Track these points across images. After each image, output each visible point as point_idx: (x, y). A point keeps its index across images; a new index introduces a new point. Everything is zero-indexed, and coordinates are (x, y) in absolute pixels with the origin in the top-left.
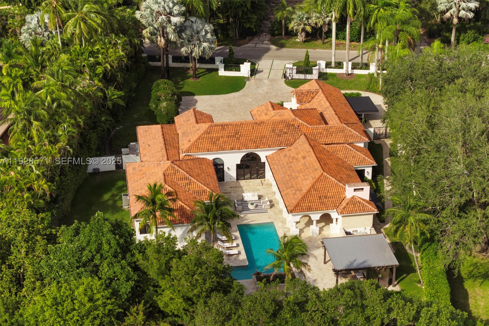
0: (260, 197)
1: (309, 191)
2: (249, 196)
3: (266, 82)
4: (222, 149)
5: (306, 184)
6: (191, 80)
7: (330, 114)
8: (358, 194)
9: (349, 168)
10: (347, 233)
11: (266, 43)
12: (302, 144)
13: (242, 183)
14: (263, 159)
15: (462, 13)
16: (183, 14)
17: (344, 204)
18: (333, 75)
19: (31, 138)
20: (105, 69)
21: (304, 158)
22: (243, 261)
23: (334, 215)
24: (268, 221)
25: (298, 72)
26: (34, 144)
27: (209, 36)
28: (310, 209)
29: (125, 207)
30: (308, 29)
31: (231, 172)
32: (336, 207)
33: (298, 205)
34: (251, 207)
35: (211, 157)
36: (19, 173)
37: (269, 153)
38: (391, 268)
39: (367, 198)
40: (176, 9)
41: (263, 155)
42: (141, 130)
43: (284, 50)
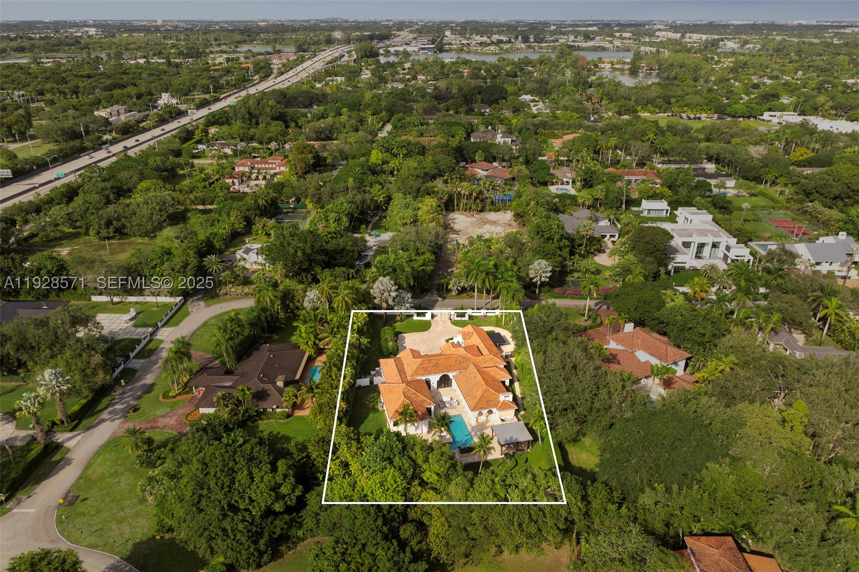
0: (451, 399)
1: (480, 398)
2: (446, 399)
3: (440, 323)
4: (430, 373)
5: (479, 394)
6: (399, 323)
7: (482, 347)
8: (507, 399)
9: (498, 381)
10: (503, 420)
11: (435, 297)
12: (472, 369)
13: (440, 390)
14: (451, 377)
15: (543, 279)
16: (396, 290)
17: (500, 405)
18: (476, 317)
19: (331, 376)
20: (358, 325)
21: (475, 377)
22: (449, 439)
23: (494, 410)
24: (458, 413)
25: (457, 316)
26: (333, 380)
27: (410, 300)
28: (482, 408)
29: (380, 409)
30: (460, 288)
31: (434, 384)
32: (496, 406)
33: (475, 407)
34: (447, 405)
35: (424, 378)
36: (329, 398)
37: (455, 374)
38: (529, 442)
39: (511, 400)
40: (393, 288)
41: (451, 375)
42: (382, 361)
43: (446, 300)
